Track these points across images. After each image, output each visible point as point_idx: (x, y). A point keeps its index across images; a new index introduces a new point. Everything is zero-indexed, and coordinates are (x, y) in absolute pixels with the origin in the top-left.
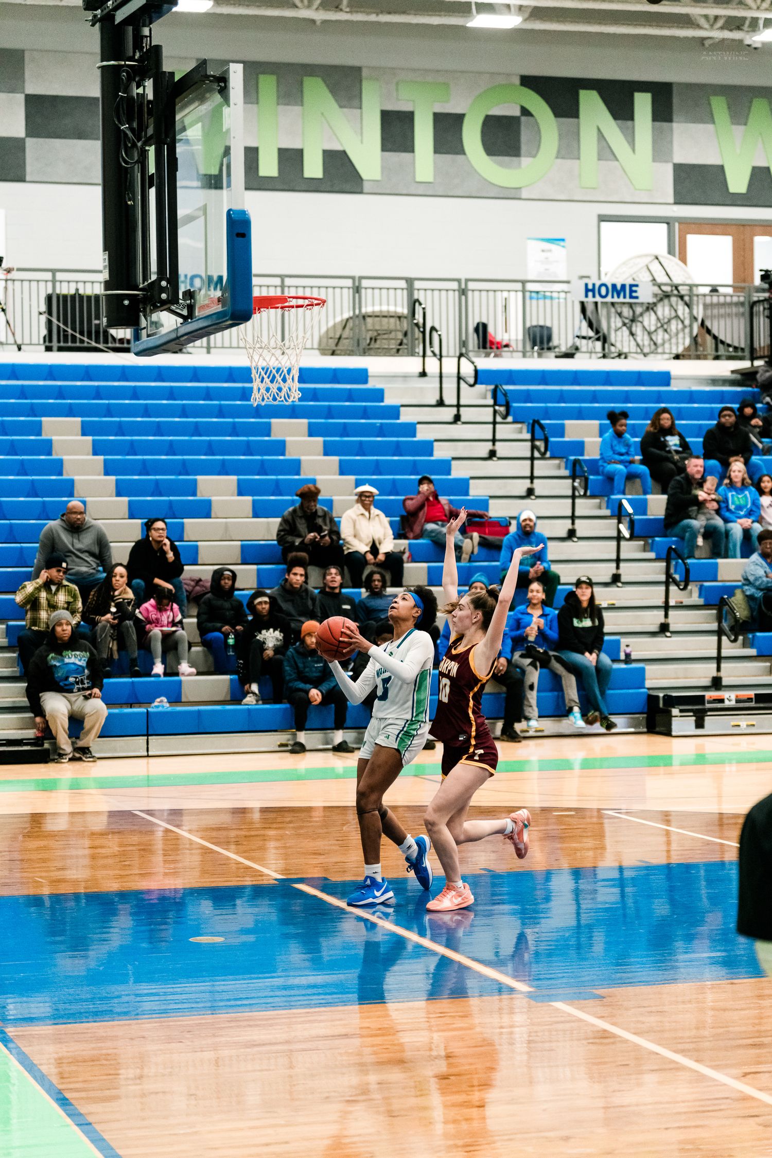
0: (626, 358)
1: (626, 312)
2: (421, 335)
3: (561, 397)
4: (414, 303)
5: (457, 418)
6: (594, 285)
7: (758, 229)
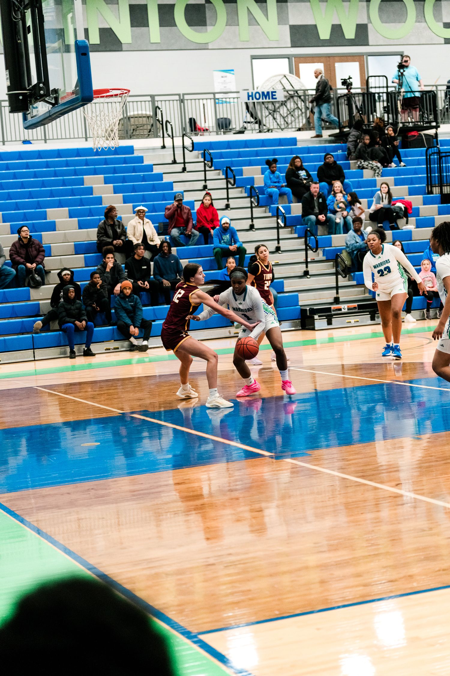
0: (272, 132)
1: (270, 106)
2: (161, 126)
3: (239, 155)
4: (156, 109)
5: (184, 169)
6: (252, 93)
7: (337, 59)
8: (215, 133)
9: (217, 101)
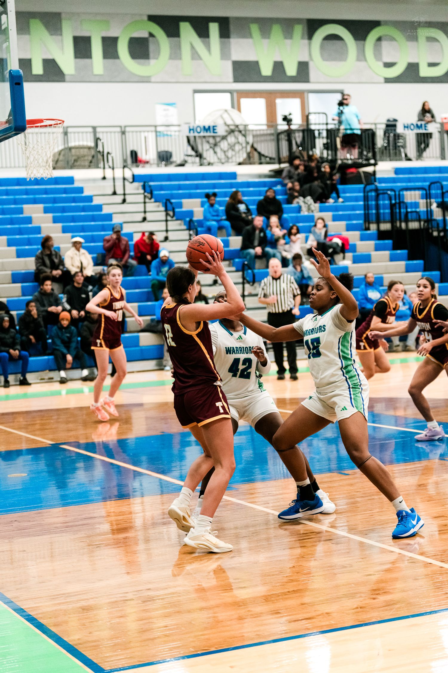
0: (212, 165)
1: (211, 141)
2: (102, 157)
3: (179, 187)
4: (97, 140)
5: (124, 201)
6: (193, 127)
7: (278, 95)
8: (155, 166)
9: (158, 134)
